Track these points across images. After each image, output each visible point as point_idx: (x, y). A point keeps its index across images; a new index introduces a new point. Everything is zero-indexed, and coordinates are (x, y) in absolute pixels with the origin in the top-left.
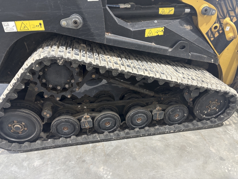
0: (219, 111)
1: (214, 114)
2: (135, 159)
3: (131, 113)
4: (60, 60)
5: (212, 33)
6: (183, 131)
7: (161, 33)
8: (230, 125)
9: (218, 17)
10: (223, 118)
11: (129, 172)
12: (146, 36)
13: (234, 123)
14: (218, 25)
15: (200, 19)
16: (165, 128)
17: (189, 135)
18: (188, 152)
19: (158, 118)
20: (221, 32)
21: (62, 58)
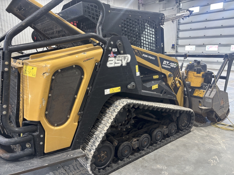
0: (188, 123)
1: (186, 126)
2: (169, 157)
3: (155, 133)
4: (132, 104)
5: (172, 85)
6: (178, 138)
7: (157, 87)
8: (193, 130)
9: (173, 78)
10: (191, 126)
11: (172, 162)
12: (152, 89)
13: (195, 129)
14: (174, 81)
15: (168, 79)
16: (171, 138)
17: (182, 139)
18: (188, 146)
19: (166, 132)
20: (175, 84)
21: (133, 103)
